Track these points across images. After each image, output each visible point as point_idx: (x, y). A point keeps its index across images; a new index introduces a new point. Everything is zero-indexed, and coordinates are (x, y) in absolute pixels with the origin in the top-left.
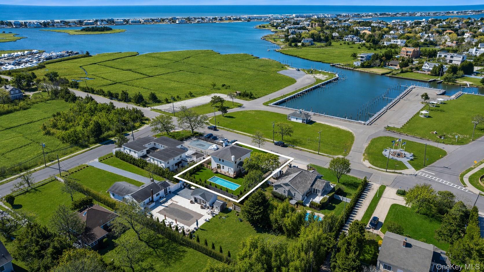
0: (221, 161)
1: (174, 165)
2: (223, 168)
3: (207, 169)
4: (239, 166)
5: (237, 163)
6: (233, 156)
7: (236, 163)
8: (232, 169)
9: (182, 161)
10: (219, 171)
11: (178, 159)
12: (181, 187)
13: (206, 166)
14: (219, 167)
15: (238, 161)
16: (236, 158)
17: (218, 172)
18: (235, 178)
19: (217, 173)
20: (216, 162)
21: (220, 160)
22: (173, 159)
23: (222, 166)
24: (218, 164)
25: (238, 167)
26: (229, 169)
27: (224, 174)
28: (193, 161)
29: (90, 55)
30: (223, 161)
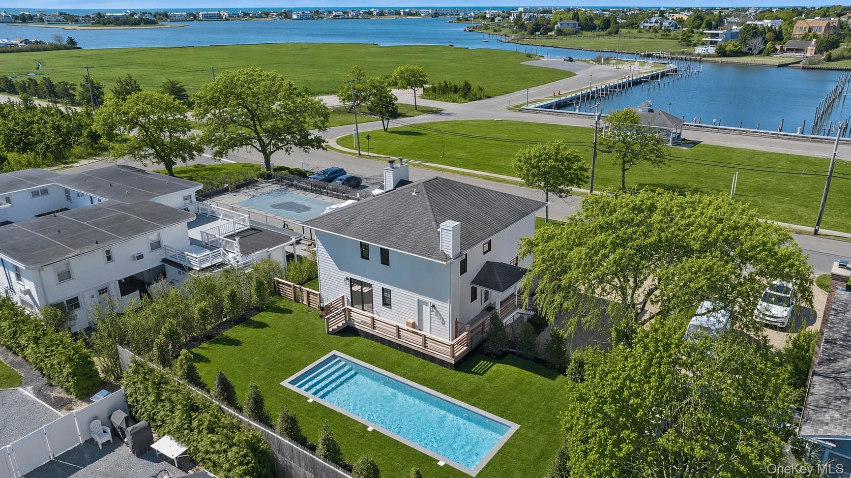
0: (375, 256)
1: (115, 290)
2: (386, 303)
3: (294, 306)
4: (480, 290)
5: (474, 268)
6: (450, 224)
7: (463, 269)
8: (445, 308)
9: (170, 269)
10: (360, 317)
11: (135, 252)
12: (91, 442)
13: (290, 293)
14: (362, 299)
15: (477, 259)
16: (466, 240)
17: (358, 326)
18: (463, 364)
19: (349, 330)
20: (341, 268)
21: (364, 251)
22: (103, 257)
23: (377, 288)
24: (352, 282)
25: (474, 297)
26: (426, 310)
27: (391, 337)
28: (221, 265)
29: (78, 46)
30: (385, 257)
